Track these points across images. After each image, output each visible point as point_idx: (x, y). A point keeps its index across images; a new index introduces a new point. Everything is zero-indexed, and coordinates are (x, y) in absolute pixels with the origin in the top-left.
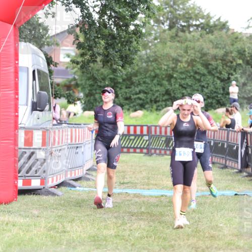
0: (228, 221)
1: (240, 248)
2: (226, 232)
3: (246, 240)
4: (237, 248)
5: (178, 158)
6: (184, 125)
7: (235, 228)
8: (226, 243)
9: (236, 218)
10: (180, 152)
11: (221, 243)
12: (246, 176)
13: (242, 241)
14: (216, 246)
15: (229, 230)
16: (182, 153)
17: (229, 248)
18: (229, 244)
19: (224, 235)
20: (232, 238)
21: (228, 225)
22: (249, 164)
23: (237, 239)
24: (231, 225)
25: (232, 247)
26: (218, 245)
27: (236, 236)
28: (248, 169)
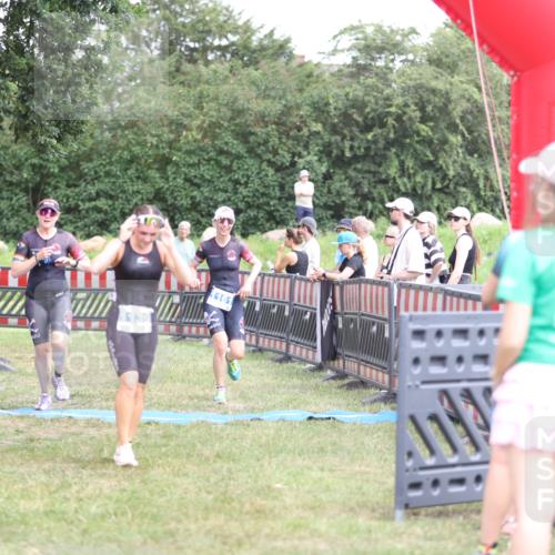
0: (294, 476)
1: (320, 536)
2: (288, 501)
3: (334, 518)
4: (312, 536)
5: (123, 326)
6: (140, 260)
7: (309, 492)
8: (288, 527)
9: (309, 468)
10: (128, 314)
11: (278, 525)
12: (333, 378)
13: (325, 520)
14: (268, 531)
15: (296, 496)
16: (132, 316)
17: (296, 535)
18: (296, 527)
19: (285, 508)
20: (302, 514)
21: (294, 485)
22: (339, 350)
23: (312, 516)
24: (300, 486)
25: (302, 533)
26: (272, 529)
27: (312, 508)
28: (336, 362)
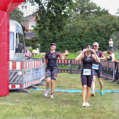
1: (114, 118)
2: (107, 110)
3: (117, 114)
4: (113, 117)
5: (84, 74)
6: (88, 58)
7: (112, 108)
8: (107, 115)
9: (112, 103)
10: (85, 71)
11: (105, 115)
12: (117, 83)
13: (115, 114)
14: (103, 116)
15: (109, 109)
16: (86, 71)
17: (109, 117)
18: (109, 115)
19: (107, 111)
20: (110, 113)
21: (109, 106)
23: (113, 113)
25: (110, 117)
26: (104, 116)
27: (113, 111)
28: (118, 80)
